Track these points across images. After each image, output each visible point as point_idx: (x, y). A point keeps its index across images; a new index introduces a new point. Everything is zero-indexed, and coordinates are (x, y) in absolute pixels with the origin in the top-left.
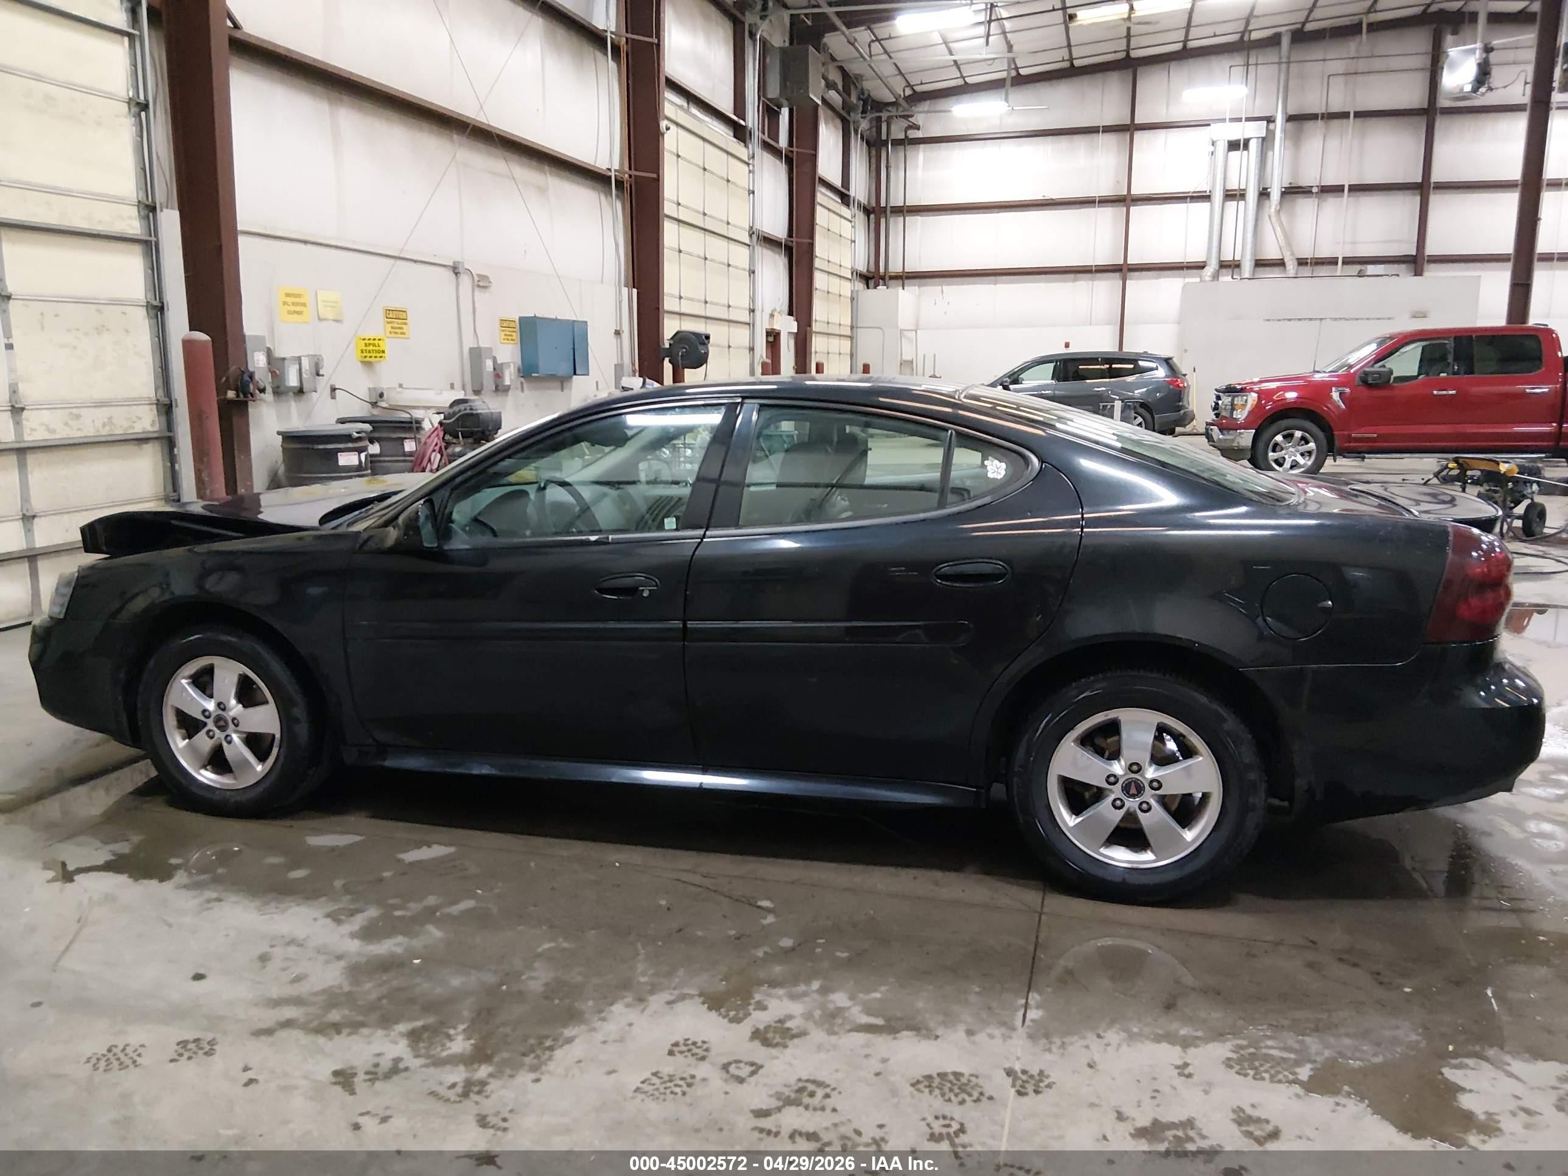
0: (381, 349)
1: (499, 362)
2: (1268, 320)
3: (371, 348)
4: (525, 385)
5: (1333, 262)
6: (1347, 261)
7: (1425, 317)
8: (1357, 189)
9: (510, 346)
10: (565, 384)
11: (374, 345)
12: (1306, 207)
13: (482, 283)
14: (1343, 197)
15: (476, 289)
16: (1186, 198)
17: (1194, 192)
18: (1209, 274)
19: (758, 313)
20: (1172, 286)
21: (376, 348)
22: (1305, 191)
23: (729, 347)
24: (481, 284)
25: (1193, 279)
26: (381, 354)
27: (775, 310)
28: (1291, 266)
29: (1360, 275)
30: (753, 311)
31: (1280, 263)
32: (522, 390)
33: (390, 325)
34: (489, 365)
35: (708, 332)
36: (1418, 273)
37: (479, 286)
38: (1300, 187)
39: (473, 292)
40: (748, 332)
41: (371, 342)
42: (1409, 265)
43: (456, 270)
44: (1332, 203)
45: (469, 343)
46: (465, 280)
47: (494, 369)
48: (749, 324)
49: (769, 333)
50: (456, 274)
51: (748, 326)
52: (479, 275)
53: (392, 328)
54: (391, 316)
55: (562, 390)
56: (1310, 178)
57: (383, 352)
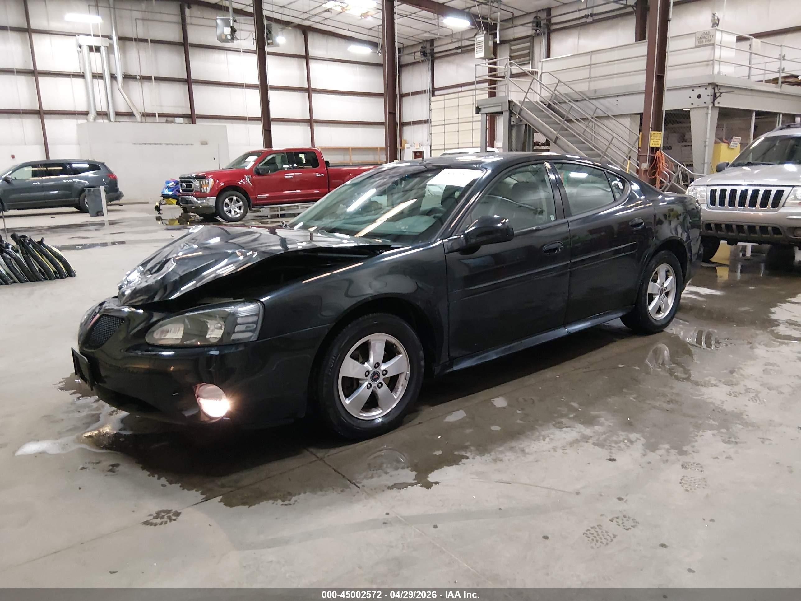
2: (135, 144)
5: (153, 115)
6: (161, 115)
7: (207, 144)
8: (158, 79)
12: (135, 86)
14: (152, 82)
16: (69, 75)
17: (74, 72)
18: (92, 118)
20: (71, 124)
22: (134, 78)
25: (82, 121)
28: (138, 117)
29: (167, 122)
31: (131, 115)
36: (193, 122)
38: (131, 75)
42: (188, 119)
44: (146, 85)
56: (134, 71)
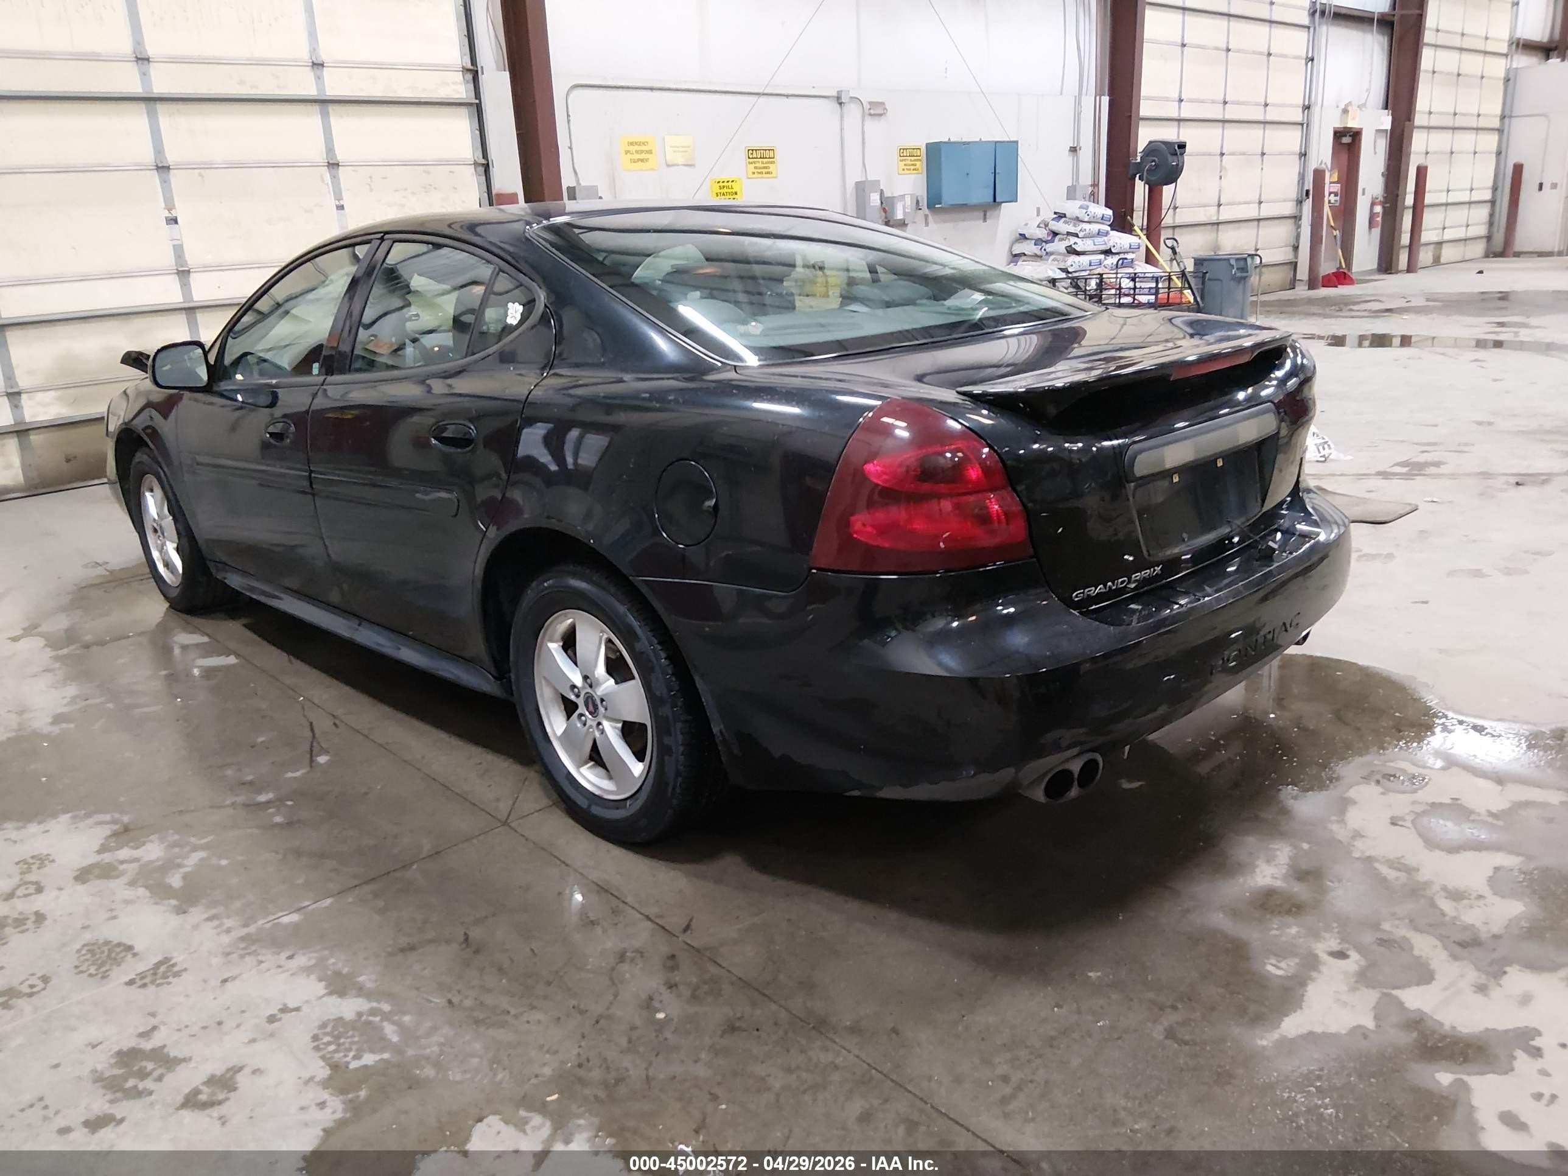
0: (734, 191)
1: (886, 195)
3: (725, 190)
4: (930, 218)
9: (913, 176)
10: (988, 214)
11: (728, 187)
13: (876, 111)
15: (867, 118)
19: (1316, 110)
21: (730, 191)
23: (1263, 154)
24: (872, 112)
26: (734, 196)
27: (1350, 103)
30: (1308, 107)
32: (927, 224)
33: (754, 165)
34: (875, 199)
35: (1182, 139)
37: (870, 115)
39: (863, 120)
40: (1299, 133)
41: (725, 184)
43: (839, 100)
45: (854, 176)
46: (853, 112)
47: (882, 203)
48: (1302, 125)
49: (1338, 134)
50: (840, 104)
51: (1300, 127)
52: (870, 103)
53: (756, 168)
54: (755, 156)
55: (985, 220)
57: (736, 193)
